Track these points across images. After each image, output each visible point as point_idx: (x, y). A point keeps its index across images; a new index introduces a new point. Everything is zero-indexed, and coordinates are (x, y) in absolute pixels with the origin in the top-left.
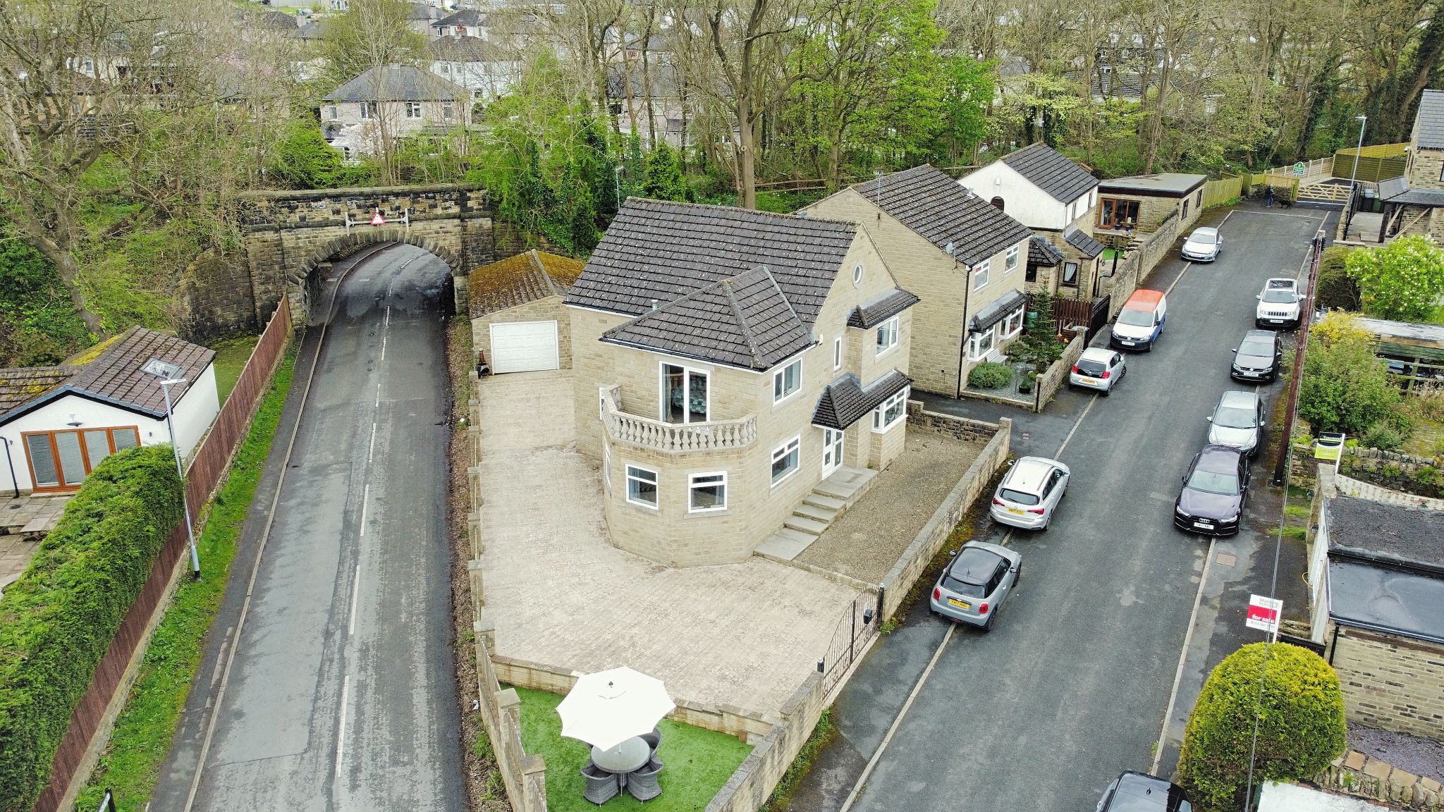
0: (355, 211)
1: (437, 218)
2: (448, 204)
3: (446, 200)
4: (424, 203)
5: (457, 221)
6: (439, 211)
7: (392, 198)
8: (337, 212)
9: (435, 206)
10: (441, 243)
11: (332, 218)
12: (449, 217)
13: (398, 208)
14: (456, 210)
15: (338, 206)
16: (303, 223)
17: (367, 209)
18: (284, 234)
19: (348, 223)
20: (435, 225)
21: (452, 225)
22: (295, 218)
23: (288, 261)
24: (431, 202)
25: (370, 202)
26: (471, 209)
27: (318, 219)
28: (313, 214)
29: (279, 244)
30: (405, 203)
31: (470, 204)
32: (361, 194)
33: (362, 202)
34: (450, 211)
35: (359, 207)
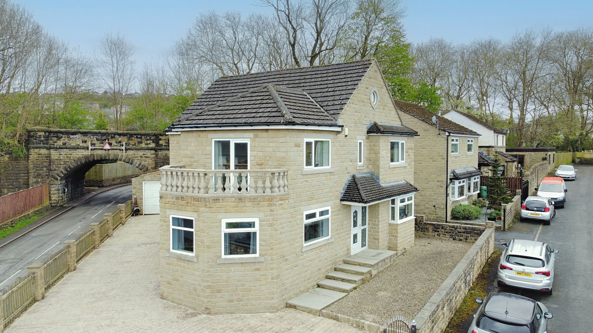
0: (95, 142)
1: (141, 149)
2: (148, 142)
3: (148, 140)
4: (135, 140)
5: (153, 152)
6: (143, 145)
7: (117, 136)
8: (85, 142)
9: (141, 143)
10: (143, 163)
11: (81, 145)
12: (148, 149)
13: (120, 142)
14: (153, 145)
15: (86, 138)
16: (65, 146)
17: (102, 141)
18: (52, 152)
19: (90, 148)
20: (141, 153)
21: (149, 153)
22: (60, 143)
23: (53, 167)
24: (139, 140)
25: (104, 138)
26: (162, 145)
27: (74, 144)
28: (71, 142)
29: (49, 156)
30: (124, 140)
31: (161, 142)
32: (100, 133)
33: (100, 137)
34: (150, 146)
35: (97, 140)
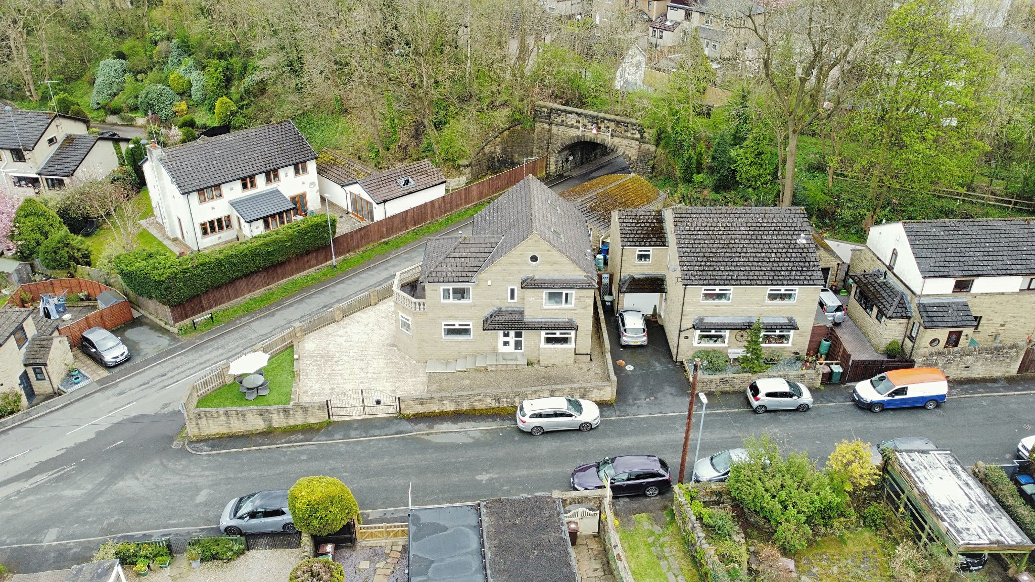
0: (587, 123)
1: (627, 138)
2: (634, 132)
3: (633, 129)
4: (622, 128)
5: (637, 143)
6: (629, 134)
7: (605, 121)
8: (578, 122)
9: (627, 131)
10: (627, 152)
11: (576, 124)
12: (633, 139)
13: (608, 127)
14: (638, 136)
15: (579, 119)
16: (562, 123)
17: (592, 123)
18: (553, 126)
19: (581, 129)
20: (626, 142)
21: (635, 144)
22: (559, 120)
23: (553, 141)
24: (626, 128)
25: (595, 121)
26: (645, 138)
27: (569, 123)
28: (567, 120)
29: (550, 131)
30: (612, 126)
31: (645, 135)
32: (590, 115)
33: (591, 120)
34: (635, 136)
35: (589, 122)
